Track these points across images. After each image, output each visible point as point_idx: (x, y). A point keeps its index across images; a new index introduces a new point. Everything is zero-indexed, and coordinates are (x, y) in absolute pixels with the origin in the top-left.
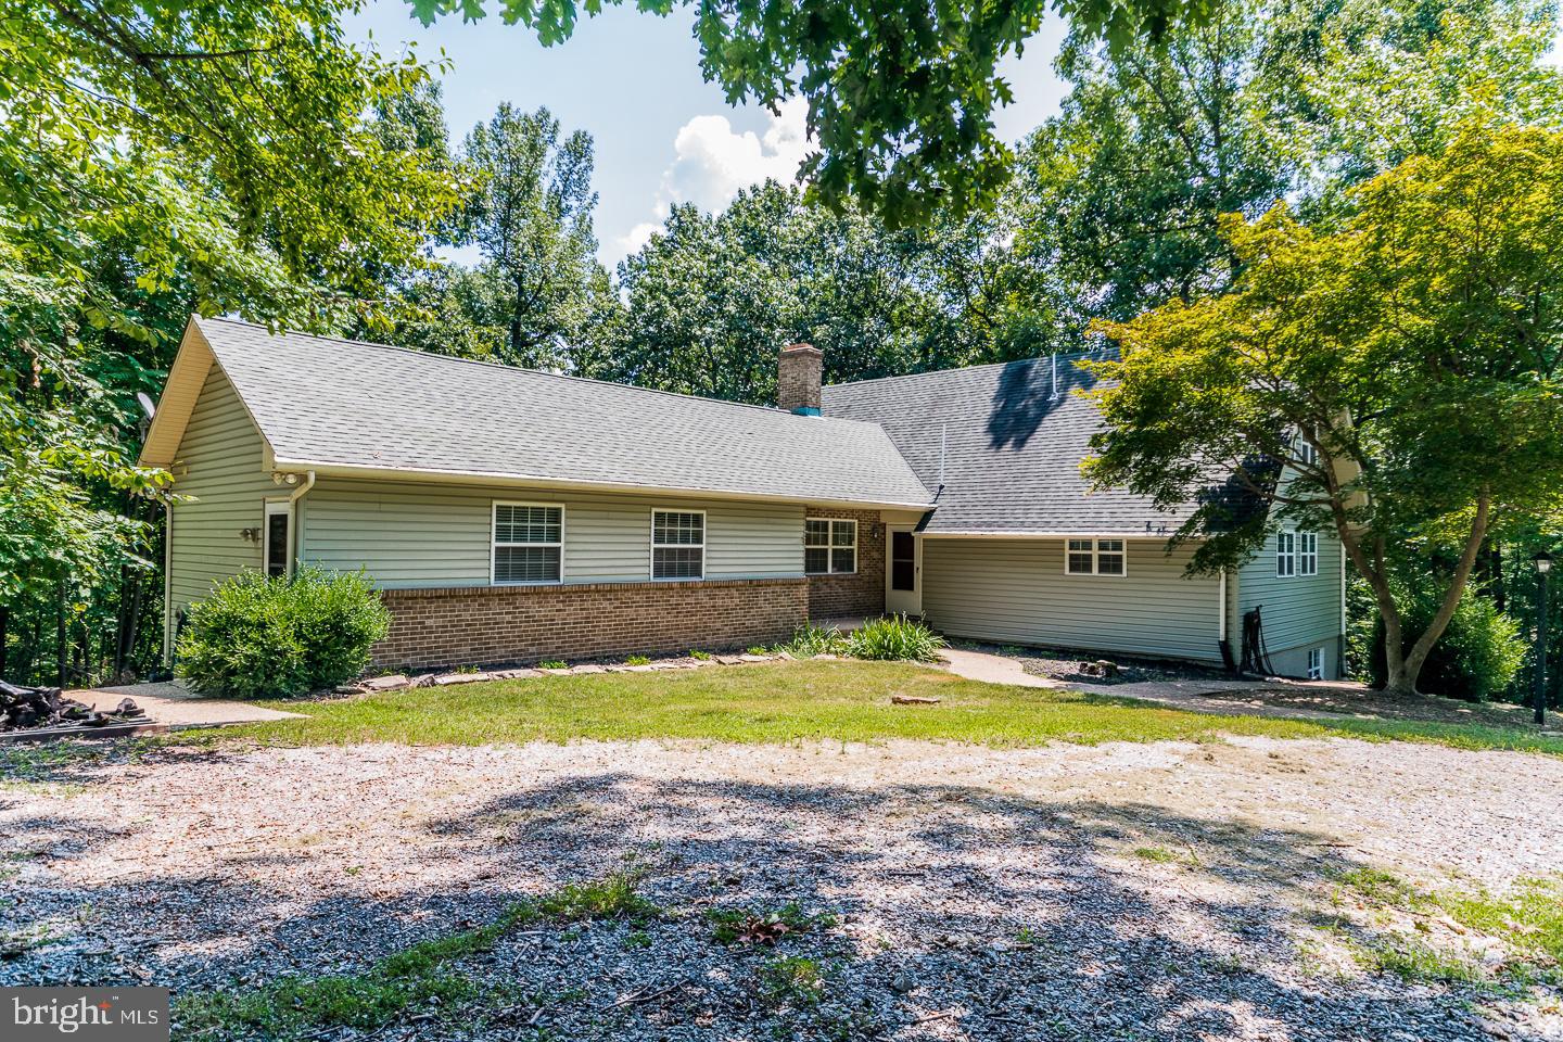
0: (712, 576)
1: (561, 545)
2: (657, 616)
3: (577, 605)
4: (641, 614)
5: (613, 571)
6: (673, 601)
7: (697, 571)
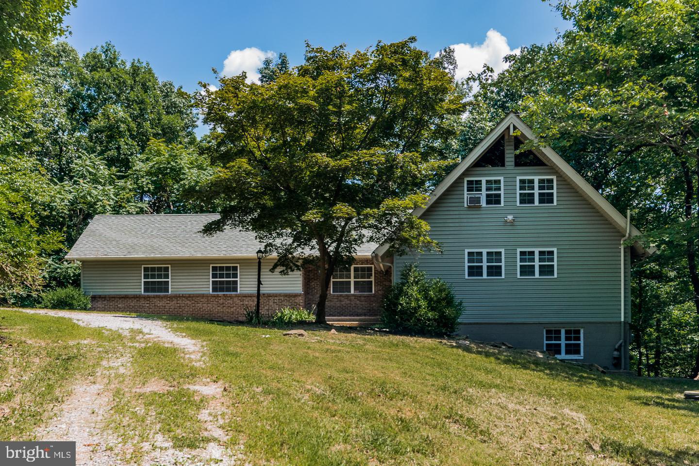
0: (242, 292)
1: (169, 280)
2: (213, 308)
3: (175, 302)
4: (205, 307)
5: (192, 289)
6: (221, 302)
7: (235, 290)
